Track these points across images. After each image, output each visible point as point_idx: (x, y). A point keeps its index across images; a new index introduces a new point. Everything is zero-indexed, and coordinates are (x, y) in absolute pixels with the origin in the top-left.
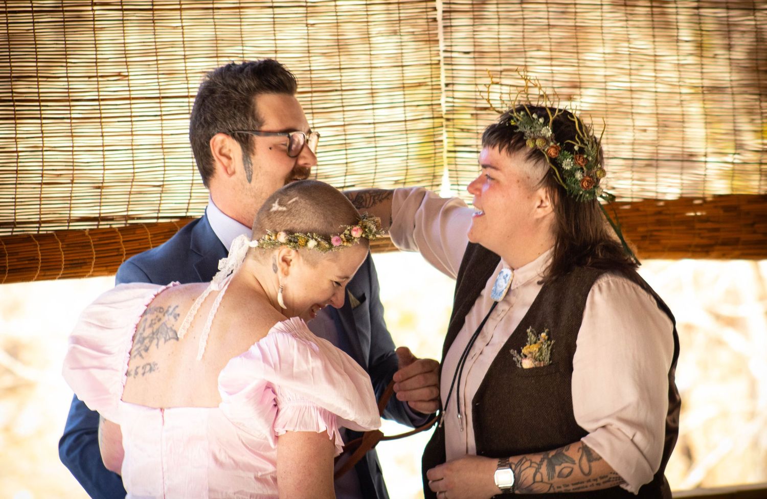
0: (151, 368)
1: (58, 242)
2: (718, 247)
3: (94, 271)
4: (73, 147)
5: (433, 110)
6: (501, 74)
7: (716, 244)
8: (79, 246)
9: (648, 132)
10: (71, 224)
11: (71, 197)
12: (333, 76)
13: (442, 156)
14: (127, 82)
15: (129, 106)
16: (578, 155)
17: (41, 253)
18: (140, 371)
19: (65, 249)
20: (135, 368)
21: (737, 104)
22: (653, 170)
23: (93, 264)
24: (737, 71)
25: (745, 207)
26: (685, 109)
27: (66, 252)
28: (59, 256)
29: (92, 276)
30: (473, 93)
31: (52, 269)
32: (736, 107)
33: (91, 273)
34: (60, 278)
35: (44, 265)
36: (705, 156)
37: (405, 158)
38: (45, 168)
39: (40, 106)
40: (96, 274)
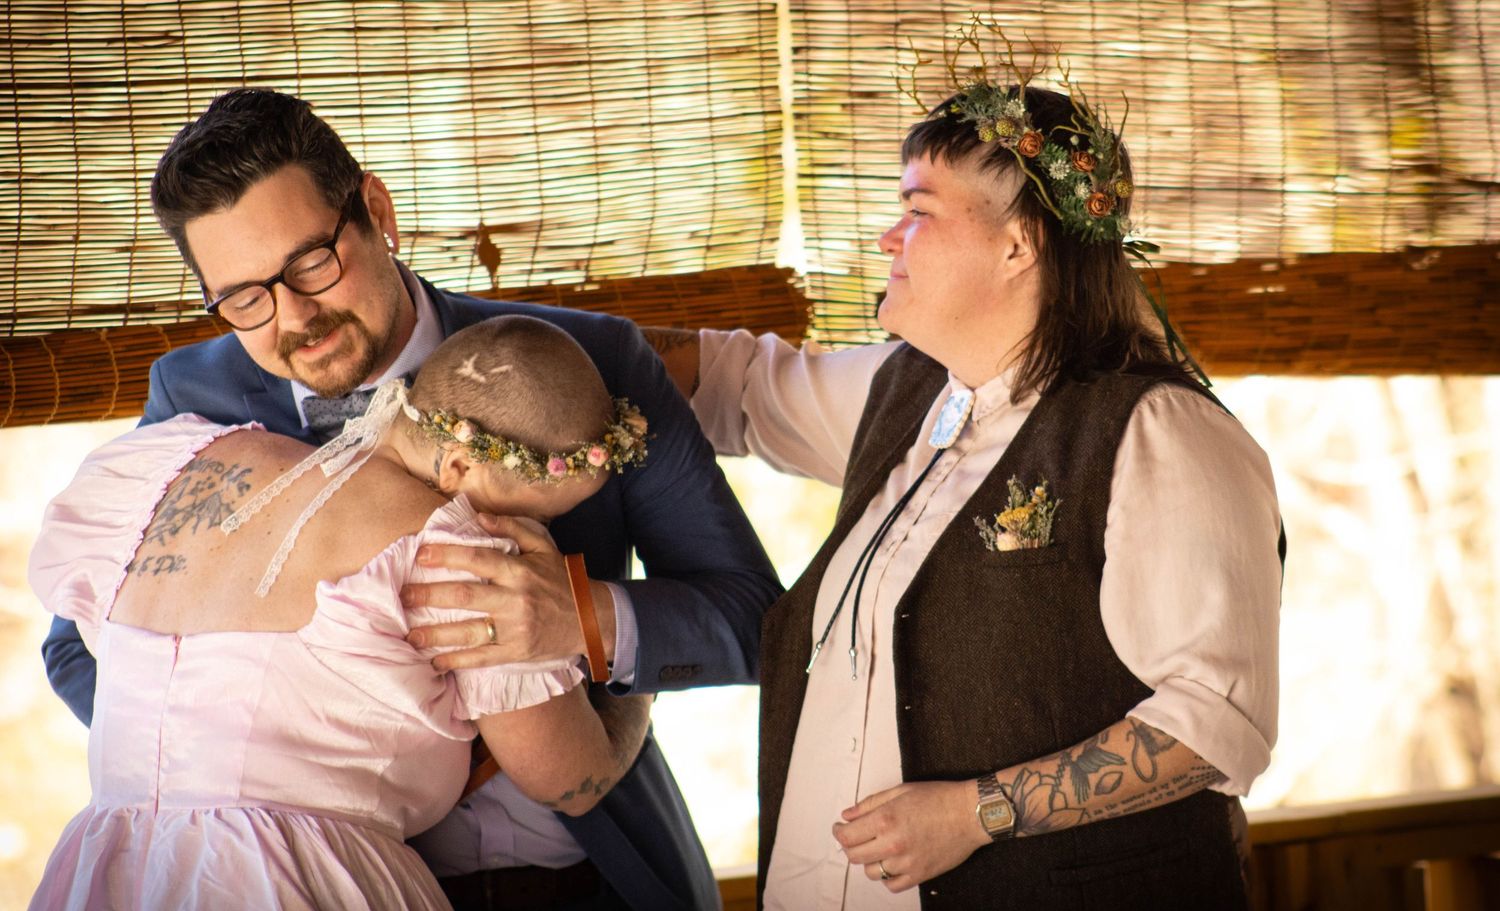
0: (173, 564)
1: (48, 354)
2: (1308, 353)
3: (116, 409)
4: (78, 173)
5: (763, 98)
6: (896, 30)
7: (1303, 348)
8: (88, 362)
9: (1173, 135)
10: (73, 319)
11: (73, 267)
12: (576, 35)
13: (780, 185)
14: (180, 50)
15: (184, 96)
16: (1078, 153)
17: (16, 375)
18: (152, 565)
19: (60, 368)
20: (145, 558)
21: (1344, 83)
22: (1186, 208)
23: (115, 394)
24: (1345, 20)
25: (1359, 277)
26: (1244, 93)
27: (63, 373)
28: (48, 381)
29: (112, 417)
30: (845, 66)
31: (37, 405)
32: (1341, 88)
33: (110, 413)
34: (51, 422)
35: (19, 397)
36: (1282, 180)
37: (712, 189)
38: (24, 213)
39: (15, 96)
40: (120, 413)
